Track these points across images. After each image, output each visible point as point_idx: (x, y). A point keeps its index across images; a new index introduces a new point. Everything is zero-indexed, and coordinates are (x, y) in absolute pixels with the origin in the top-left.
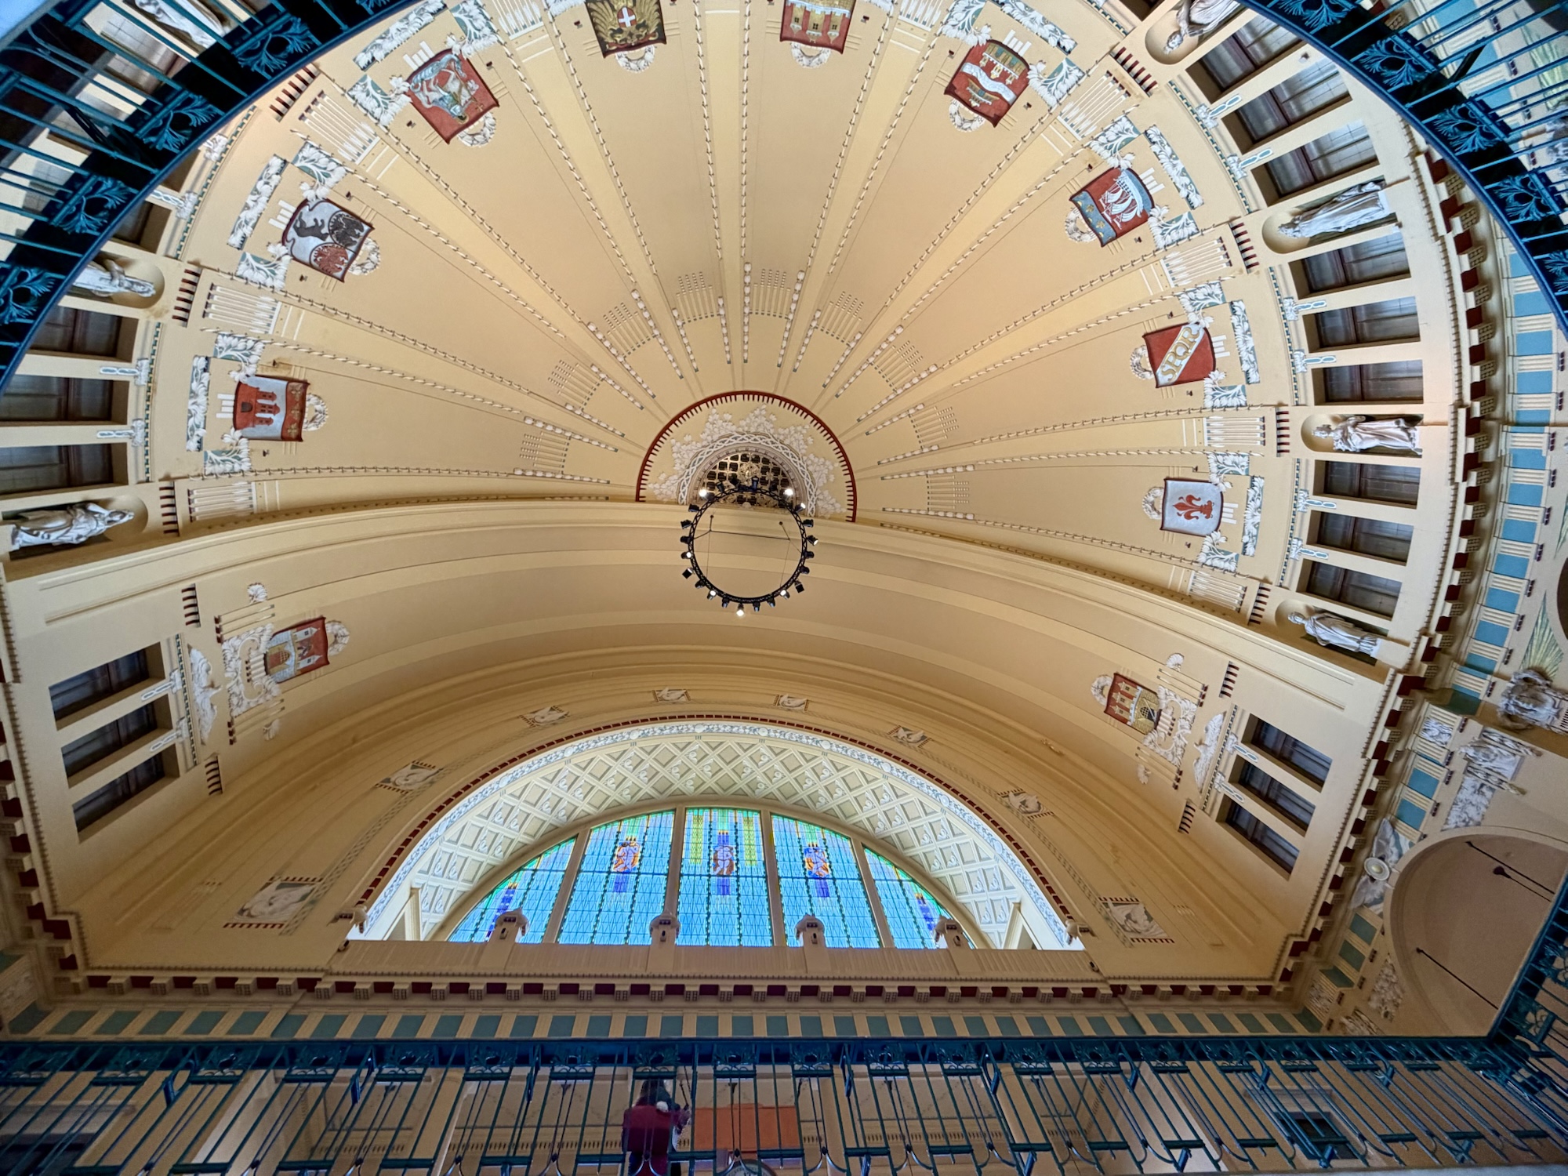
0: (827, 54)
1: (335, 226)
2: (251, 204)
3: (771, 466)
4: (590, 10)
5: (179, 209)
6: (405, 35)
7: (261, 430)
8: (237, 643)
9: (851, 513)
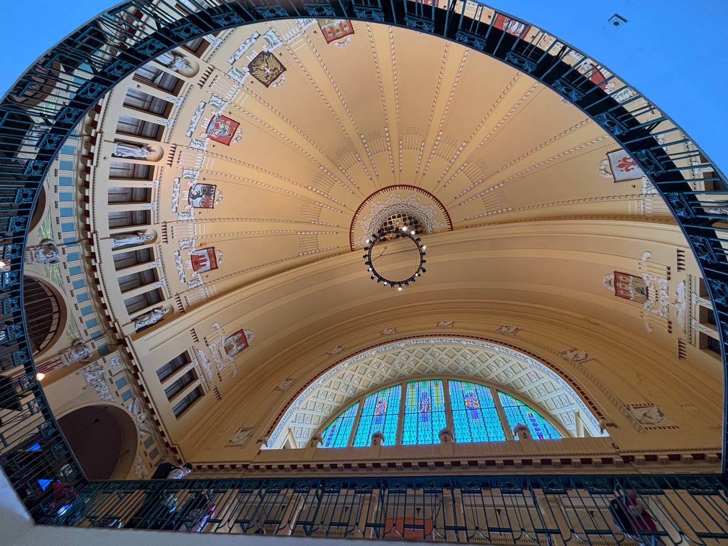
0: (349, 38)
1: (204, 191)
2: (174, 196)
3: (407, 217)
4: (253, 75)
5: (153, 208)
6: (198, 119)
7: (203, 269)
8: (214, 345)
9: (450, 226)
